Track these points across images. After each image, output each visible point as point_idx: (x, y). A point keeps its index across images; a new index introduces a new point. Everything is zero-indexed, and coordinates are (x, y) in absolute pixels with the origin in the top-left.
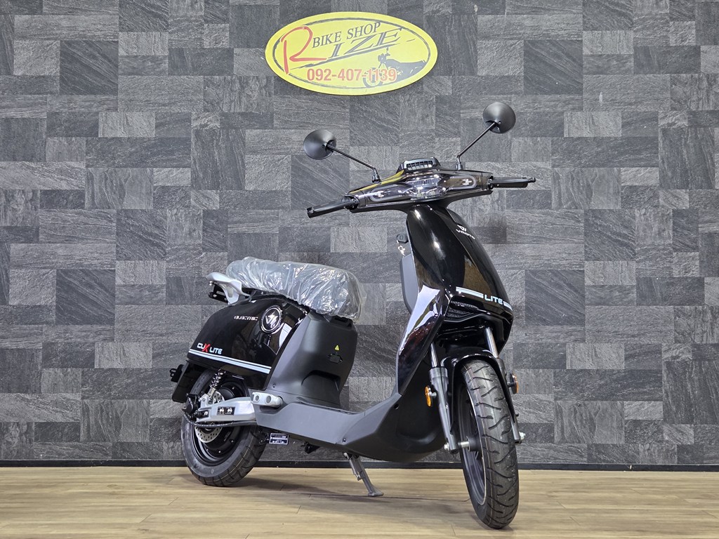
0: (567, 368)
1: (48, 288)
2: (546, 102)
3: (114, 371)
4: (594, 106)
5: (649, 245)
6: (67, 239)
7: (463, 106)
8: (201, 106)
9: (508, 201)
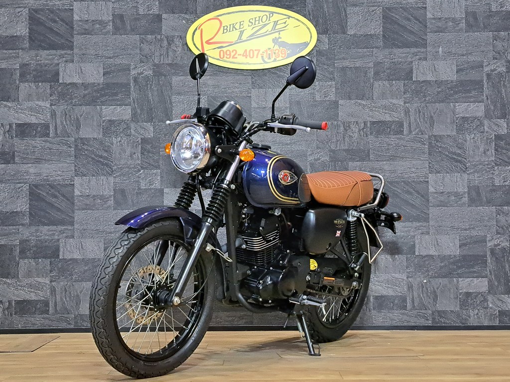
0: (416, 254)
1: (23, 198)
2: (400, 54)
3: (74, 261)
4: (436, 56)
5: (477, 161)
6: (37, 160)
7: (336, 57)
8: (138, 58)
9: (371, 129)
